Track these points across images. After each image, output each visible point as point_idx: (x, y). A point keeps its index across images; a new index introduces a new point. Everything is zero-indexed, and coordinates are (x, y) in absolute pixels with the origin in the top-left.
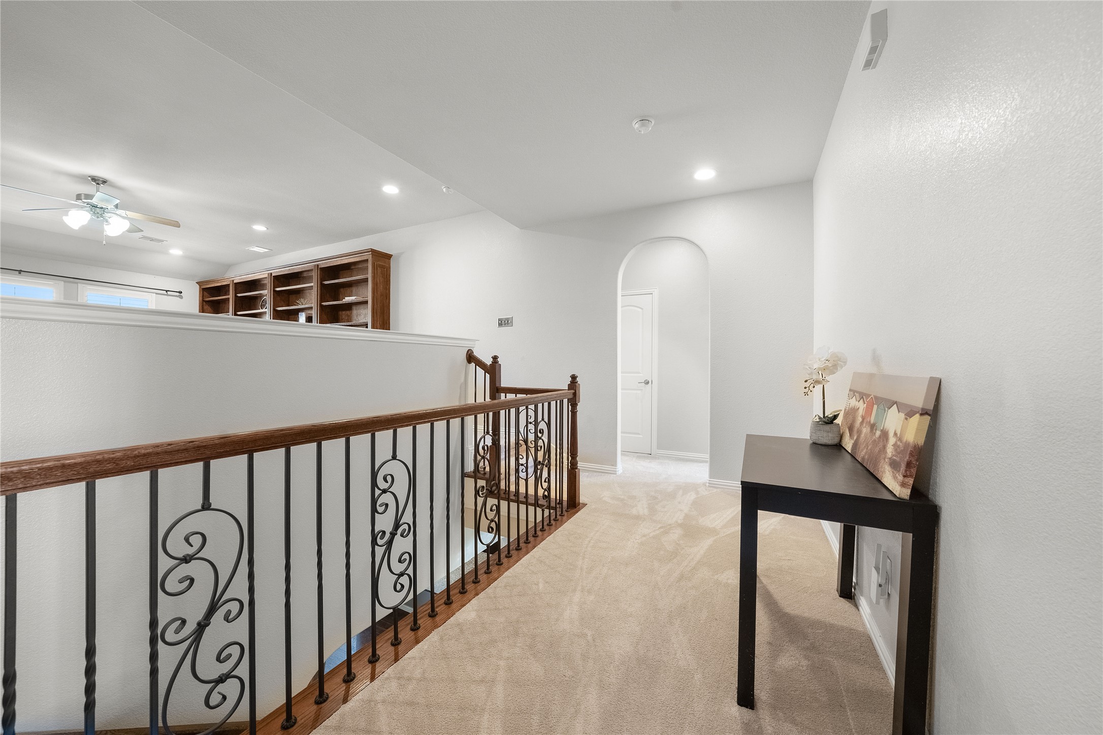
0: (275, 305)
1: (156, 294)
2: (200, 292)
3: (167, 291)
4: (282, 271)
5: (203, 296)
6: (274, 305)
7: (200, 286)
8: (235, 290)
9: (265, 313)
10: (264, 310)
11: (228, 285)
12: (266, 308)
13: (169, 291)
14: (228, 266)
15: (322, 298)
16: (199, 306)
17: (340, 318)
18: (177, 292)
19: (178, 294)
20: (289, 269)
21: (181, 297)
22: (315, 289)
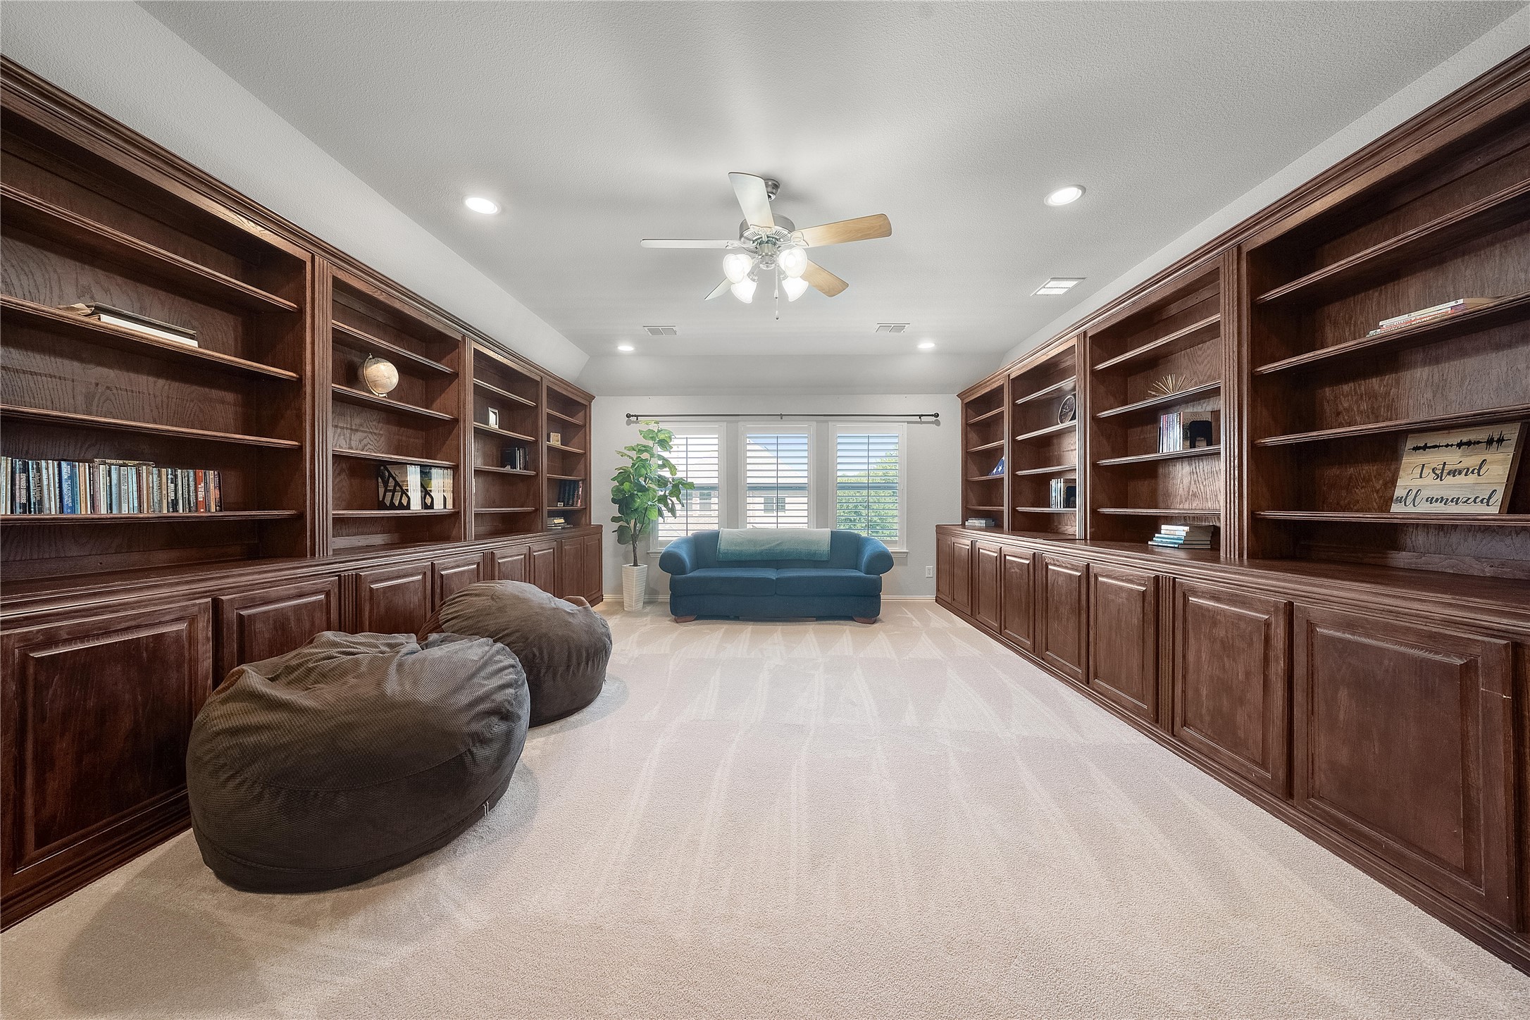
0: (1096, 406)
1: (908, 422)
2: (962, 407)
3: (920, 416)
4: (1112, 315)
5: (966, 417)
6: (1092, 408)
7: (962, 400)
8: (1013, 394)
9: (1070, 430)
10: (1067, 424)
11: (1001, 388)
12: (1073, 418)
13: (923, 415)
14: (1002, 354)
15: (1259, 350)
16: (962, 434)
17: (1327, 408)
18: (932, 415)
19: (933, 419)
20: (1134, 303)
21: (937, 423)
22: (1229, 331)
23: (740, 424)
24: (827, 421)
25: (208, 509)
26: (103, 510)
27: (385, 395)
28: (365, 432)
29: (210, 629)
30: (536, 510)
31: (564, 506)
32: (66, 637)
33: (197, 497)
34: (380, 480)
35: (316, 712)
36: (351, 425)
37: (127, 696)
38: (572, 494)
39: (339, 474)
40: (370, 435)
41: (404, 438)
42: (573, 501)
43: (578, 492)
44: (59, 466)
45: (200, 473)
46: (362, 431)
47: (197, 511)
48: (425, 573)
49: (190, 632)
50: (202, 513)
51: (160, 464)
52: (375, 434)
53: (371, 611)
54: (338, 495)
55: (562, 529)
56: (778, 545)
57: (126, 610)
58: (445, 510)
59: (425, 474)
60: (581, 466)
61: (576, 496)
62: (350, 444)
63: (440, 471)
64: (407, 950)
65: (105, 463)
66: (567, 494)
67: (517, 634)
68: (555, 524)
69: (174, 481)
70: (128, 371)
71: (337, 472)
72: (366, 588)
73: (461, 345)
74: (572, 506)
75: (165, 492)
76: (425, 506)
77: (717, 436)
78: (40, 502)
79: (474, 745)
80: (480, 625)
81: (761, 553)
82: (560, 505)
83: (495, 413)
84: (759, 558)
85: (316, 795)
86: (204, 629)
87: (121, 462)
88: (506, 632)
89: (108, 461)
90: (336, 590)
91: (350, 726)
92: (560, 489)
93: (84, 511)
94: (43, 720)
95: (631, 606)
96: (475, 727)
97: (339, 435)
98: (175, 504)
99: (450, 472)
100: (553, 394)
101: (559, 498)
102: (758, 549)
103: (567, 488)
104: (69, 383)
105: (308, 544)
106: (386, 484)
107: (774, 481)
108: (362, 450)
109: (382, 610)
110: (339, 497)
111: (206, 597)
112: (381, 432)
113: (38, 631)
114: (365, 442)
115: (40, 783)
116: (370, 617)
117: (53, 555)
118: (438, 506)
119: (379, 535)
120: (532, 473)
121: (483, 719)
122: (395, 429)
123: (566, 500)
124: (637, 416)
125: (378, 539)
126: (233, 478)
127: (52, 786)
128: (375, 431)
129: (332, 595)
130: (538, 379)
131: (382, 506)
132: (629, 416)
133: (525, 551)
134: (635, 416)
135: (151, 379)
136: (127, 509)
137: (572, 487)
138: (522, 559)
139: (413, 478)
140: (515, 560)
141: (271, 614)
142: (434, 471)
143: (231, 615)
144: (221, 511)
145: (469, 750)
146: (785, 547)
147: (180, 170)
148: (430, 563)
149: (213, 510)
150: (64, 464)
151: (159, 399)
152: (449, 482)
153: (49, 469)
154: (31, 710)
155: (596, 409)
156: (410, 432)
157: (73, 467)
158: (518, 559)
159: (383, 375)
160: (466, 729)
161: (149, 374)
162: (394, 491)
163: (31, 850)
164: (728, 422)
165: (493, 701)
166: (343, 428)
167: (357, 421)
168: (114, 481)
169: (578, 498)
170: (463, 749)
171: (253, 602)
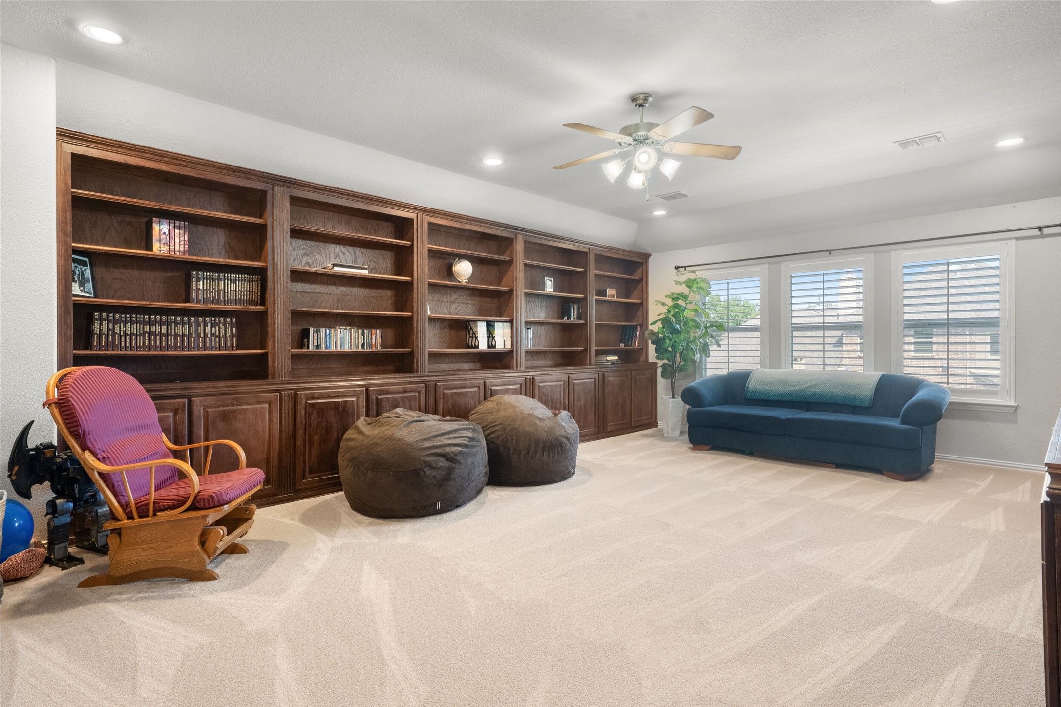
1: (1017, 239)
3: (1040, 229)
23: (783, 265)
24: (889, 251)
25: (376, 347)
26: (339, 348)
27: (466, 280)
28: (459, 303)
29: (365, 401)
30: (585, 350)
31: (625, 346)
32: (317, 397)
33: (372, 341)
34: (467, 331)
35: (369, 436)
36: (450, 300)
37: (335, 425)
38: (631, 336)
39: (443, 328)
40: (462, 305)
41: (484, 304)
42: (631, 343)
43: (636, 335)
44: (326, 330)
45: (373, 331)
46: (456, 303)
47: (372, 348)
48: (479, 387)
49: (357, 402)
50: (374, 349)
51: (359, 327)
52: (465, 303)
53: (443, 406)
54: (443, 340)
55: (611, 364)
56: (811, 387)
57: (336, 389)
58: (504, 349)
59: (490, 326)
60: (640, 313)
61: (634, 338)
62: (450, 310)
63: (501, 324)
64: (376, 540)
65: (339, 328)
66: (627, 336)
67: (501, 426)
68: (607, 360)
69: (363, 335)
70: (350, 287)
71: (442, 327)
72: (440, 391)
73: (514, 241)
74: (630, 346)
75: (360, 340)
76: (489, 346)
77: (758, 278)
78: (320, 345)
79: (425, 467)
80: (485, 418)
81: (790, 394)
82: (622, 345)
83: (551, 281)
84: (787, 398)
85: (361, 469)
86: (363, 402)
87: (345, 327)
88: (495, 424)
89: (341, 327)
90: (424, 391)
91: (376, 444)
92: (623, 332)
93: (333, 349)
94: (311, 427)
95: (668, 433)
96: (429, 459)
97: (443, 306)
98: (363, 346)
99: (509, 324)
100: (600, 259)
101: (621, 340)
102: (788, 389)
103: (628, 332)
104: (332, 295)
105: (415, 366)
106: (469, 332)
107: (820, 320)
108: (457, 315)
109: (450, 405)
110: (443, 342)
111: (364, 387)
112: (469, 302)
113: (310, 393)
114: (459, 308)
115: (310, 450)
116: (443, 408)
117: (327, 366)
118: (499, 346)
119: (467, 364)
120: (582, 322)
121: (435, 457)
122: (478, 299)
123: (626, 342)
124: (685, 267)
125: (466, 366)
126: (390, 333)
127: (313, 452)
128: (465, 302)
129: (421, 394)
130: (586, 250)
131: (468, 347)
132: (677, 268)
133: (565, 378)
134: (682, 267)
135: (358, 289)
136: (346, 348)
137: (631, 330)
138: (560, 385)
139: (481, 329)
140: (555, 385)
141: (391, 399)
142: (496, 324)
143: (373, 397)
144: (382, 348)
145: (422, 469)
146: (818, 389)
147: (358, 197)
148: (483, 381)
149: (378, 348)
150: (327, 329)
151: (361, 298)
152: (508, 331)
153: (323, 330)
154: (308, 422)
155: (652, 263)
156: (489, 300)
157: (330, 330)
158: (557, 385)
159: (464, 269)
160: (423, 458)
161: (357, 287)
162: (472, 337)
163: (307, 475)
164: (770, 263)
165: (444, 450)
166: (445, 302)
167: (454, 297)
168: (343, 336)
169: (636, 339)
170: (419, 467)
171: (382, 392)
